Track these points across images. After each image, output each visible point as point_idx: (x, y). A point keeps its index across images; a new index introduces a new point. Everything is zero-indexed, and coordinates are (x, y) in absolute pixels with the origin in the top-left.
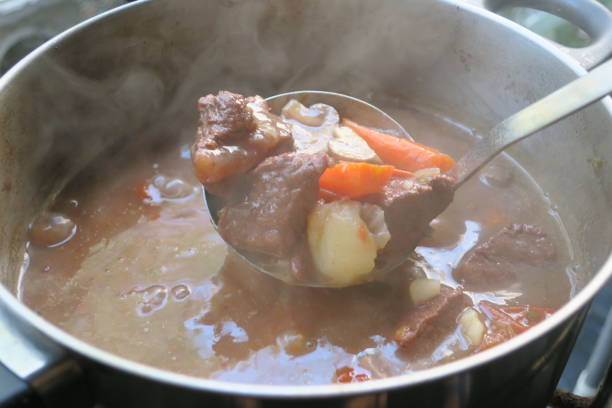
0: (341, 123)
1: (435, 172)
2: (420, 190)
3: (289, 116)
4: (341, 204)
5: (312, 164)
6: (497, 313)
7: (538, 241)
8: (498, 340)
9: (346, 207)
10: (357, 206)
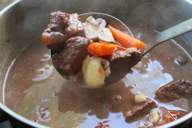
0: (107, 26)
1: (134, 50)
2: (126, 56)
3: (88, 22)
4: (94, 58)
5: (84, 42)
6: (166, 112)
7: (190, 87)
8: (163, 123)
9: (96, 59)
10: (100, 59)
